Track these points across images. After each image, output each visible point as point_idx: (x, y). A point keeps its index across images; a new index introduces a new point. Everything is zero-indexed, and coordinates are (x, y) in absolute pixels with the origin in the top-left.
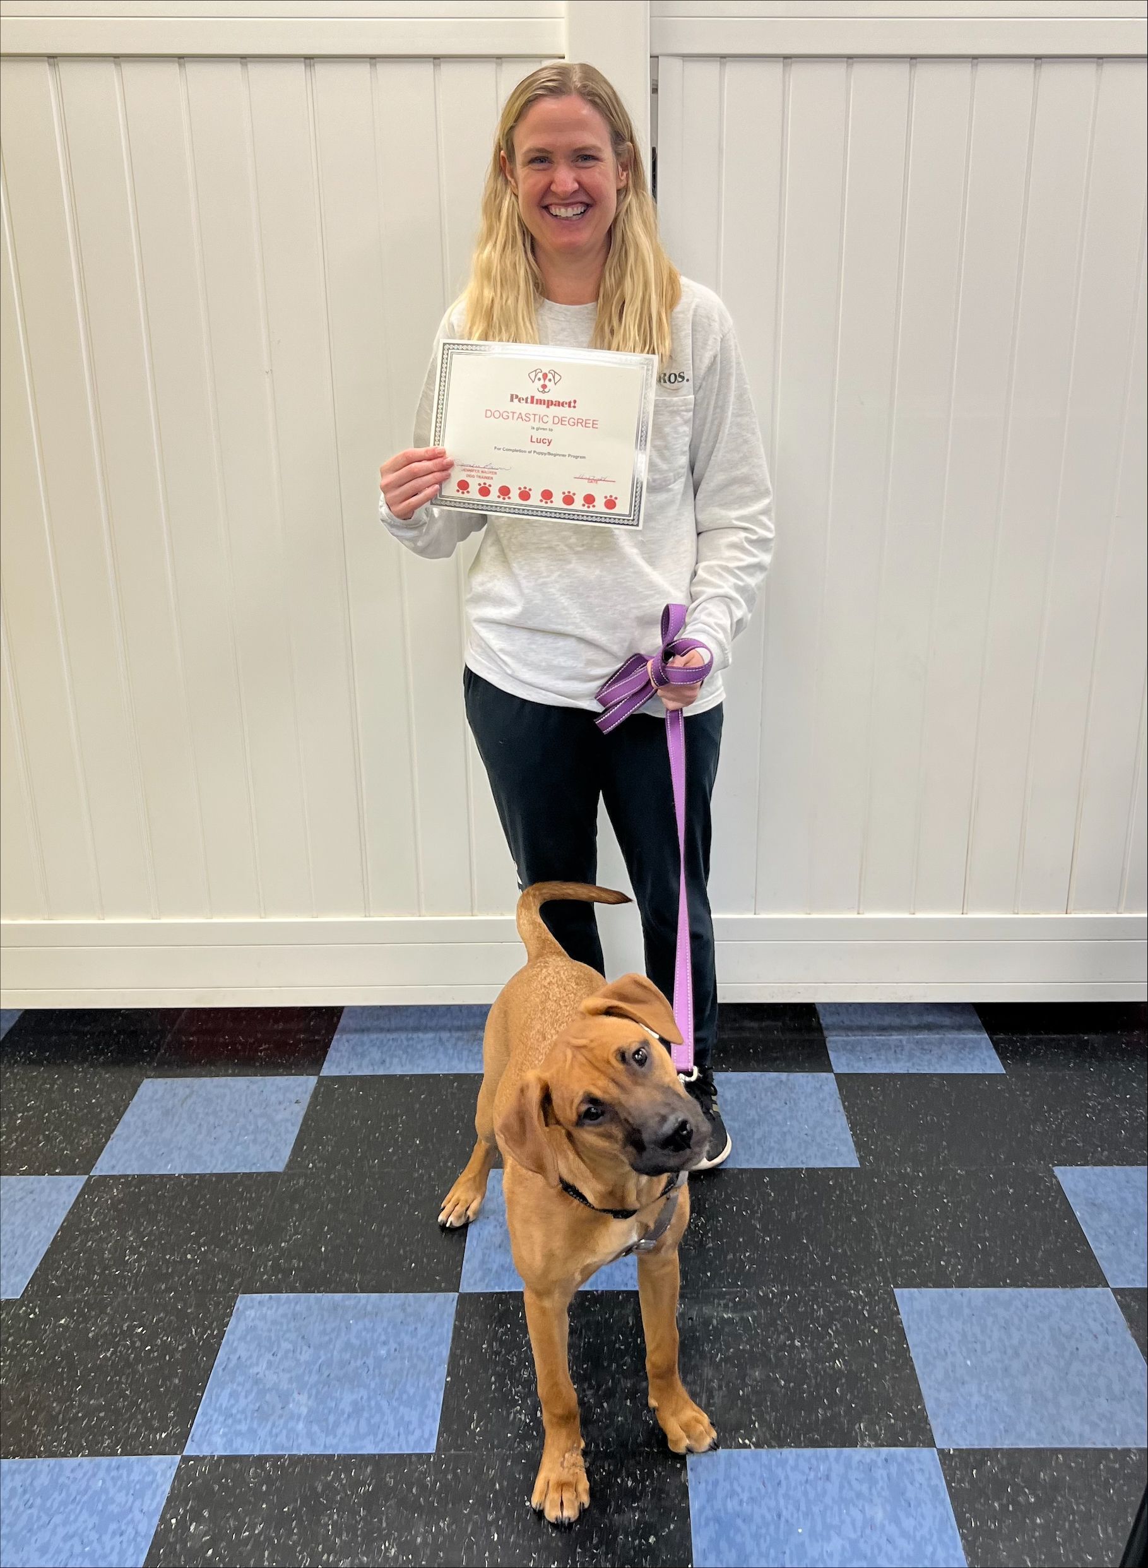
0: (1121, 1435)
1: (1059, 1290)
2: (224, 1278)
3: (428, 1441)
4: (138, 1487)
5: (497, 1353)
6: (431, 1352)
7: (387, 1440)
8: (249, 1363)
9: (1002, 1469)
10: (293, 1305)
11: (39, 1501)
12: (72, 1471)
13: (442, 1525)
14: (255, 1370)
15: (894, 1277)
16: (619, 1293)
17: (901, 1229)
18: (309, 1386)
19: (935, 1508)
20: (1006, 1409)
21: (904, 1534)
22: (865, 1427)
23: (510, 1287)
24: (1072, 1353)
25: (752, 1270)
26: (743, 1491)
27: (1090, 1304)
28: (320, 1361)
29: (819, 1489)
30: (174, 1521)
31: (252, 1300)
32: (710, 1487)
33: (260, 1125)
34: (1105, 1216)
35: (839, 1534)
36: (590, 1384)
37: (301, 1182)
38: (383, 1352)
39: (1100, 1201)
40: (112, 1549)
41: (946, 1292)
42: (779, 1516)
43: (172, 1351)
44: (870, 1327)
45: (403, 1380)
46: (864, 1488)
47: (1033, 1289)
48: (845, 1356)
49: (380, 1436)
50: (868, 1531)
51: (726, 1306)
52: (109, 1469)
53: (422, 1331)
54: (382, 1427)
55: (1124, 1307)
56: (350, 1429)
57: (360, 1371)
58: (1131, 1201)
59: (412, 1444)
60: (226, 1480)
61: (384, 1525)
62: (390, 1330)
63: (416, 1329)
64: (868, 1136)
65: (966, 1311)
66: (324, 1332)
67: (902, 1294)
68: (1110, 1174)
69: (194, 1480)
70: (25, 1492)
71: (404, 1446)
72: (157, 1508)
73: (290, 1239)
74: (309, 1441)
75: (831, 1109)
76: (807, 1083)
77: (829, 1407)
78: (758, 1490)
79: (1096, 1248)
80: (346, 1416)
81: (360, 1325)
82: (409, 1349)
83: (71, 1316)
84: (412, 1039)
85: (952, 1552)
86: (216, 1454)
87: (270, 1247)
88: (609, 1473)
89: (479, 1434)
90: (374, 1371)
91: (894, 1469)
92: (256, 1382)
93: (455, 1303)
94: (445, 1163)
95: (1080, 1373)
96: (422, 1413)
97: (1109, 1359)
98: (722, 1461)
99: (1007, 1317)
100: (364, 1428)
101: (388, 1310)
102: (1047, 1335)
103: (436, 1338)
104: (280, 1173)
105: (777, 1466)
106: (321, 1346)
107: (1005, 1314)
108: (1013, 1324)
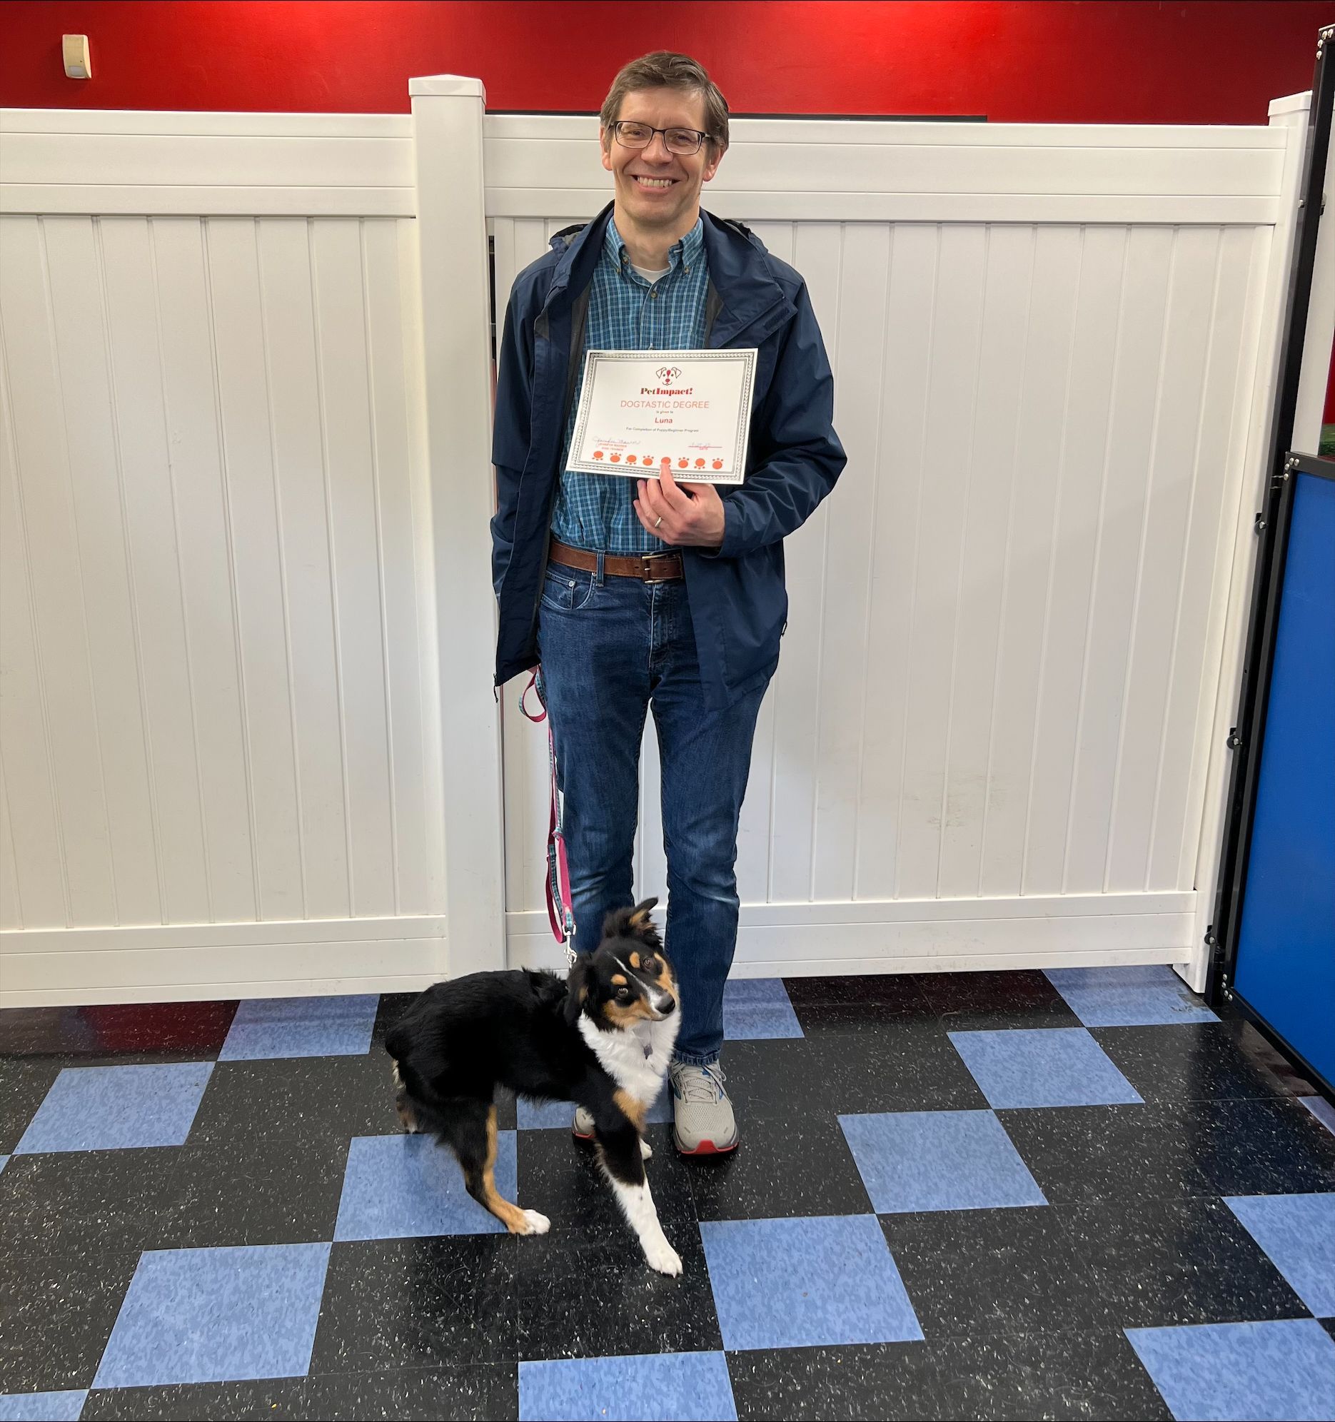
0: (875, 1333)
1: (834, 1218)
2: (130, 1238)
3: (302, 1367)
4: (51, 1417)
5: (364, 1290)
6: (307, 1292)
7: (268, 1367)
8: (149, 1309)
9: (776, 1366)
14: (155, 1314)
16: (469, 1236)
17: (708, 1171)
18: (201, 1326)
19: (720, 1399)
20: (782, 1316)
22: (667, 1335)
24: (840, 1268)
25: (582, 1212)
26: (564, 1393)
27: (858, 1227)
28: (212, 1304)
29: (626, 1389)
31: (155, 1256)
32: (536, 1392)
33: (164, 1105)
34: (876, 1155)
36: (441, 1311)
37: (199, 1153)
38: (266, 1294)
39: (873, 1142)
41: (741, 1223)
42: (592, 1412)
43: (83, 1303)
45: (283, 1316)
46: (664, 1386)
47: (812, 1218)
48: (656, 1280)
49: (261, 1365)
51: (559, 1244)
52: (26, 1405)
53: (300, 1275)
54: (263, 1356)
55: (886, 1229)
56: (235, 1359)
57: (246, 1310)
58: (897, 1138)
59: (288, 1368)
60: (128, 1408)
62: (272, 1275)
63: (295, 1273)
65: (757, 1238)
66: (215, 1281)
67: (705, 1227)
68: (883, 1119)
69: (100, 1409)
71: (282, 1373)
73: (189, 1202)
74: (200, 1371)
77: (639, 1322)
78: (576, 1391)
79: (867, 1181)
80: (233, 1348)
81: (247, 1272)
82: (289, 1291)
84: (299, 1026)
86: (119, 1387)
87: (171, 1209)
88: (452, 1383)
89: (346, 1358)
90: (258, 1309)
91: (688, 1369)
92: (156, 1325)
93: (329, 1251)
94: (325, 1133)
95: (846, 1284)
96: (298, 1343)
97: (870, 1271)
98: (548, 1369)
99: (791, 1242)
100: (247, 1359)
101: (271, 1259)
102: (822, 1255)
103: (312, 1280)
104: (181, 1147)
105: (593, 1372)
106: (213, 1291)
107: (788, 1238)
108: (794, 1247)
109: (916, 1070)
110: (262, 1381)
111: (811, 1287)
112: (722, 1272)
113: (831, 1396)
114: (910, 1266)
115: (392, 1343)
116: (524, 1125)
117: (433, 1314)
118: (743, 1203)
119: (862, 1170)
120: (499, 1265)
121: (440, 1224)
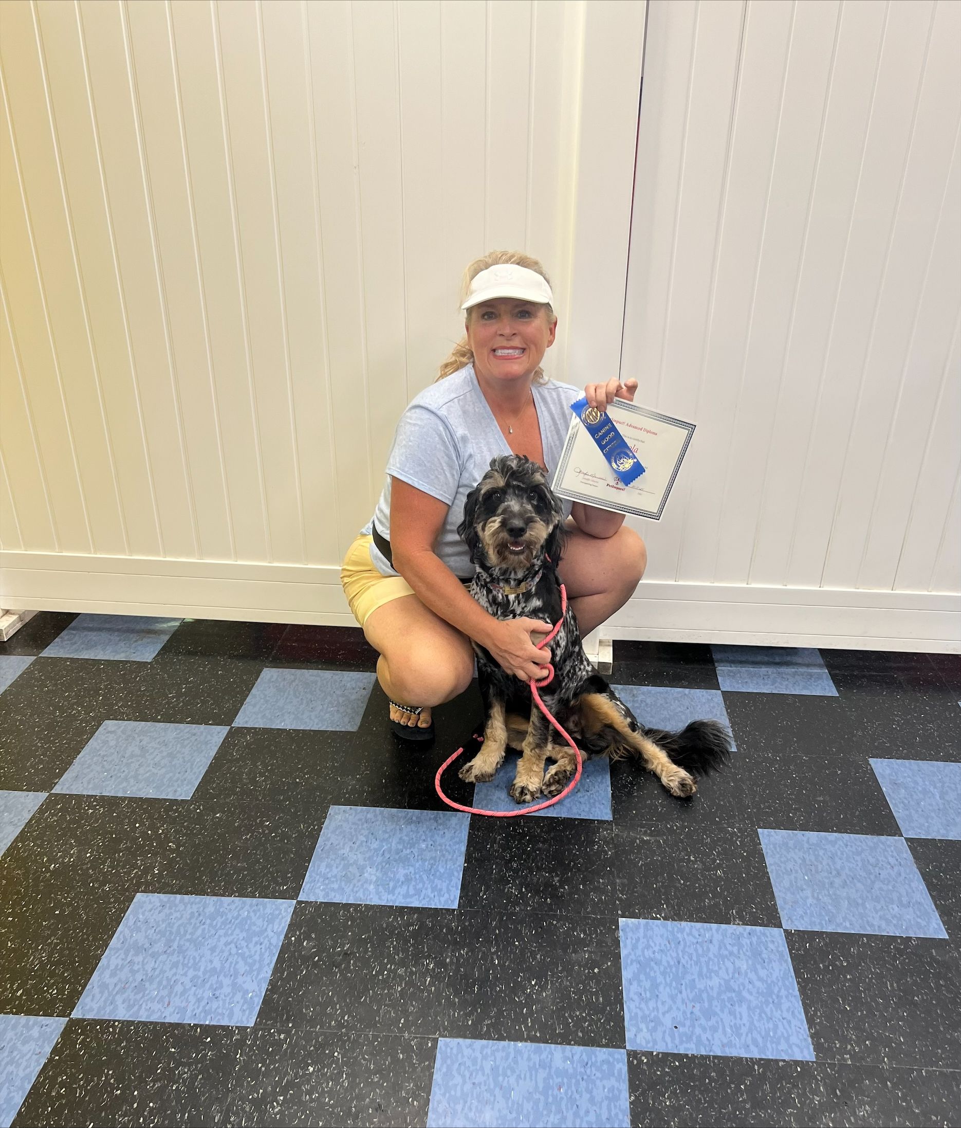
0: (906, 929)
1: (869, 837)
2: (321, 794)
3: (453, 901)
4: (270, 917)
5: (497, 851)
6: (454, 848)
7: (428, 900)
8: (338, 847)
9: (826, 944)
10: (365, 813)
11: (208, 921)
12: (228, 905)
13: (462, 952)
14: (342, 852)
15: (758, 822)
16: (575, 819)
17: (764, 791)
18: (376, 864)
19: (781, 965)
20: (830, 907)
21: (760, 979)
22: (736, 913)
24: (876, 876)
25: (664, 811)
26: (655, 946)
27: (890, 846)
28: (383, 849)
29: (705, 948)
30: (293, 939)
31: (339, 809)
32: (634, 941)
33: (341, 701)
34: (901, 791)
35: (718, 976)
36: (557, 873)
37: (369, 740)
38: (424, 846)
39: (900, 782)
40: (256, 952)
41: (793, 833)
42: (679, 962)
43: (289, 838)
44: (741, 851)
45: (437, 864)
46: (735, 949)
47: (852, 835)
48: (724, 868)
49: (422, 897)
50: (736, 975)
51: (645, 834)
52: (251, 906)
53: (448, 835)
54: (424, 891)
55: (913, 850)
56: (403, 891)
57: (409, 856)
58: (920, 780)
59: (443, 902)
60: (326, 917)
61: (426, 950)
62: (427, 832)
63: (444, 833)
64: (744, 732)
65: (806, 846)
66: (385, 832)
67: (763, 833)
68: (907, 765)
69: (305, 915)
70: (199, 915)
71: (438, 904)
72: (282, 931)
73: (363, 773)
74: (377, 896)
75: (718, 713)
76: (703, 696)
77: (714, 897)
78: (665, 945)
79: (896, 811)
80: (400, 883)
81: (409, 829)
82: (440, 845)
83: (224, 812)
85: (791, 991)
86: (319, 901)
87: (350, 777)
88: (568, 928)
89: (486, 899)
90: (418, 856)
91: (754, 939)
92: (343, 859)
93: (469, 819)
95: (881, 889)
96: (448, 885)
97: (901, 881)
98: (642, 926)
99: (834, 851)
100: (412, 892)
101: (425, 821)
102: (860, 864)
103: (457, 841)
105: (678, 932)
106: (384, 839)
107: (832, 849)
108: (837, 856)
110: (423, 908)
112: (778, 868)
113: (872, 973)
114: (934, 881)
115: (520, 892)
117: (551, 874)
118: (793, 818)
119: (892, 803)
120: (600, 843)
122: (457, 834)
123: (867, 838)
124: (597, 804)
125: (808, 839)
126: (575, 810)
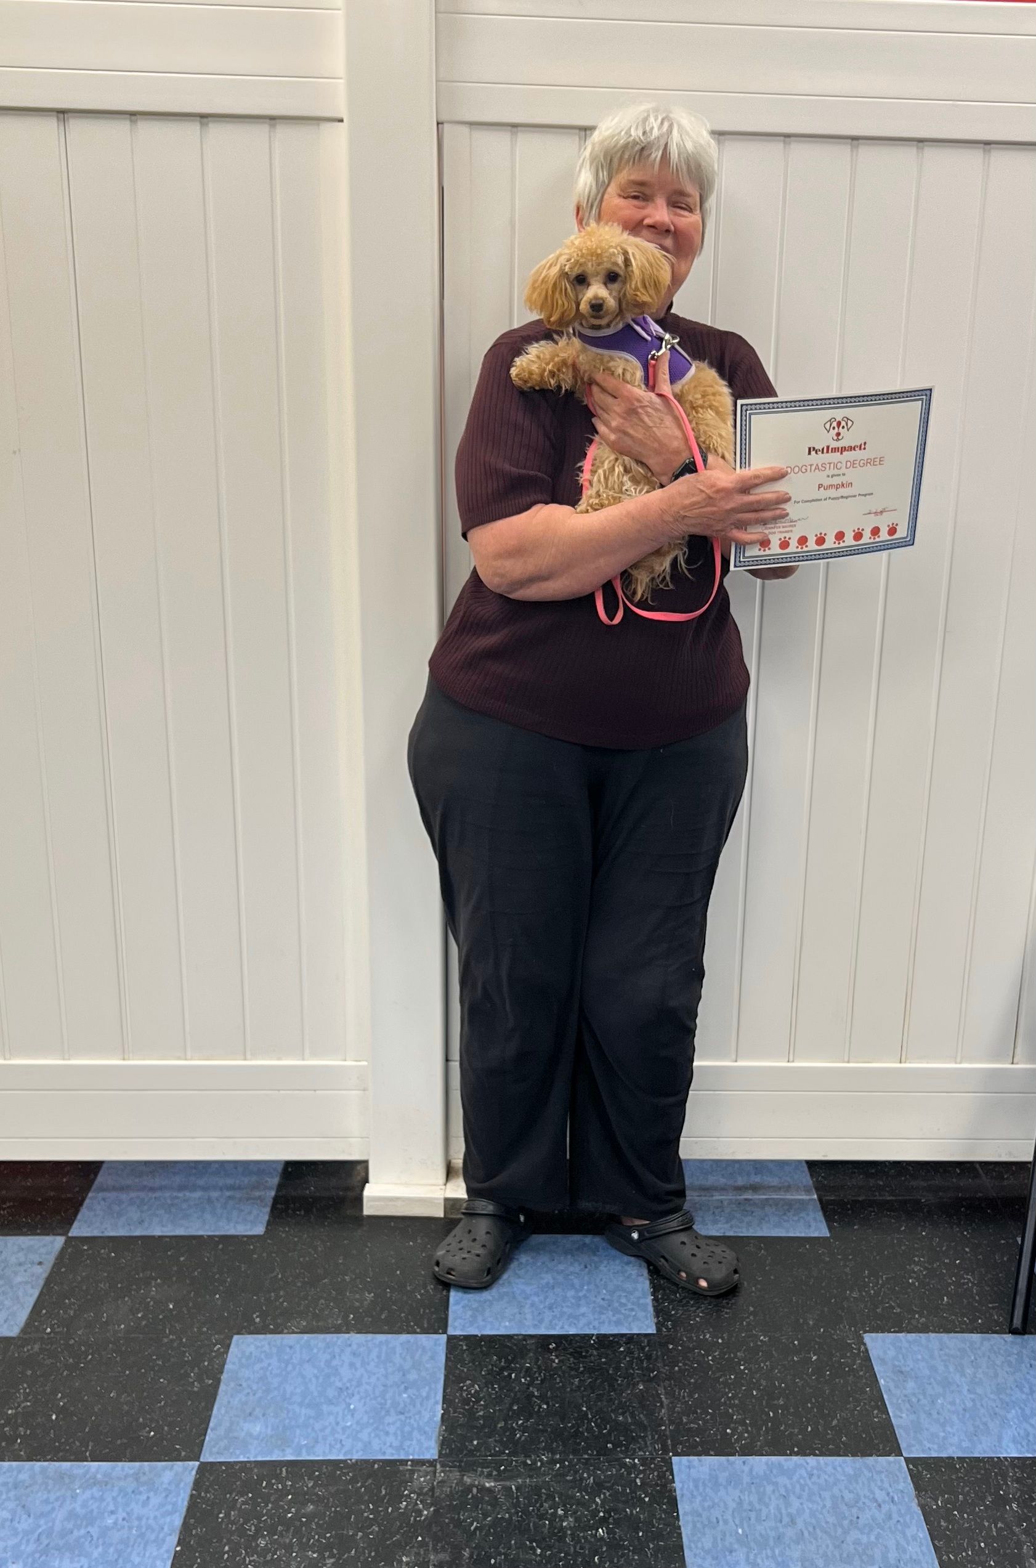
1: (849, 1459)
5: (235, 1522)
6: (162, 1521)
15: (674, 1446)
16: (375, 1461)
18: (25, 1556)
23: (256, 1456)
24: (852, 1522)
25: (523, 1438)
27: (880, 1472)
28: (40, 1530)
34: (911, 1384)
37: (37, 1347)
38: (110, 1522)
39: (908, 1369)
41: (728, 1461)
44: (640, 1495)
45: (133, 1548)
47: (821, 1458)
48: (609, 1524)
51: (489, 1476)
53: (155, 1501)
55: (916, 1478)
57: (83, 1540)
62: (119, 1499)
63: (148, 1498)
65: (746, 1479)
66: (46, 1502)
67: (680, 1462)
73: (19, 1406)
79: (896, 1416)
81: (88, 1494)
82: (139, 1518)
90: (98, 1539)
93: (194, 1472)
94: (200, 1328)
95: (857, 1542)
97: (890, 1528)
99: (789, 1486)
101: (119, 1479)
102: (829, 1504)
103: (169, 1507)
104: (13, 1338)
106: (42, 1515)
107: (787, 1482)
108: (794, 1493)
109: (972, 1283)
111: (811, 1542)
112: (696, 1519)
114: (942, 1523)
116: (456, 1328)
117: (321, 1554)
119: (892, 1403)
120: (411, 1498)
121: (338, 1446)
122: (169, 1499)
123: (844, 1462)
124: (416, 1434)
125: (751, 1470)
126: (376, 1444)
